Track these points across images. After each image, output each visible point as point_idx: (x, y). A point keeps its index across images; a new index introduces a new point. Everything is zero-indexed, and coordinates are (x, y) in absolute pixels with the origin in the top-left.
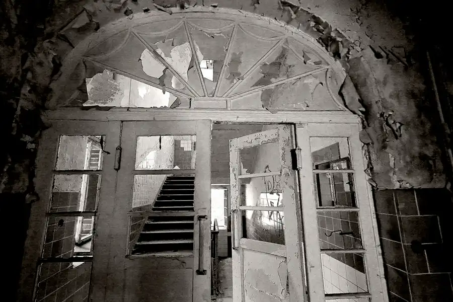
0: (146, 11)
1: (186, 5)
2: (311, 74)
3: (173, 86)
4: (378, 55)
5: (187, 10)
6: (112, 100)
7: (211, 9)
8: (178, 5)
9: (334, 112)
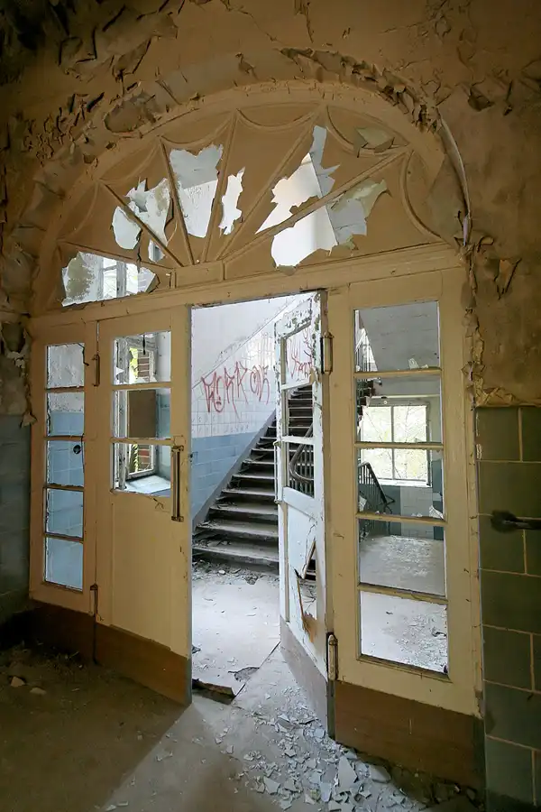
0: (109, 147)
1: (156, 116)
2: (367, 178)
3: (151, 257)
4: (477, 103)
5: (161, 122)
6: (88, 292)
7: (192, 105)
8: (145, 119)
9: (418, 250)
